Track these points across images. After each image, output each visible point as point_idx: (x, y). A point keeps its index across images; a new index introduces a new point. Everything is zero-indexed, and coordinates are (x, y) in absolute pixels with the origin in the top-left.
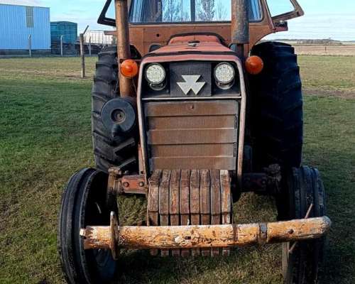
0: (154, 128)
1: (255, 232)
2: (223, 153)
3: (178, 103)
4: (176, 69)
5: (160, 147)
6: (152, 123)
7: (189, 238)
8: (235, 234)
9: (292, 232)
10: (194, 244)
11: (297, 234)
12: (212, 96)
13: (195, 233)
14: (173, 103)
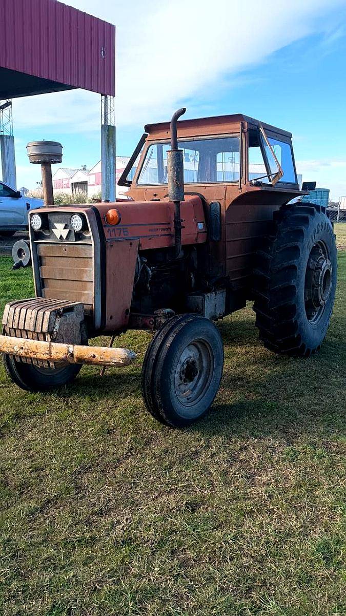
0: (45, 265)
1: (64, 352)
2: (87, 291)
3: (55, 245)
4: (51, 218)
5: (49, 280)
6: (44, 261)
7: (22, 348)
8: (50, 351)
9: (94, 357)
10: (26, 353)
11: (99, 359)
12: (76, 241)
13: (25, 345)
14: (53, 245)
